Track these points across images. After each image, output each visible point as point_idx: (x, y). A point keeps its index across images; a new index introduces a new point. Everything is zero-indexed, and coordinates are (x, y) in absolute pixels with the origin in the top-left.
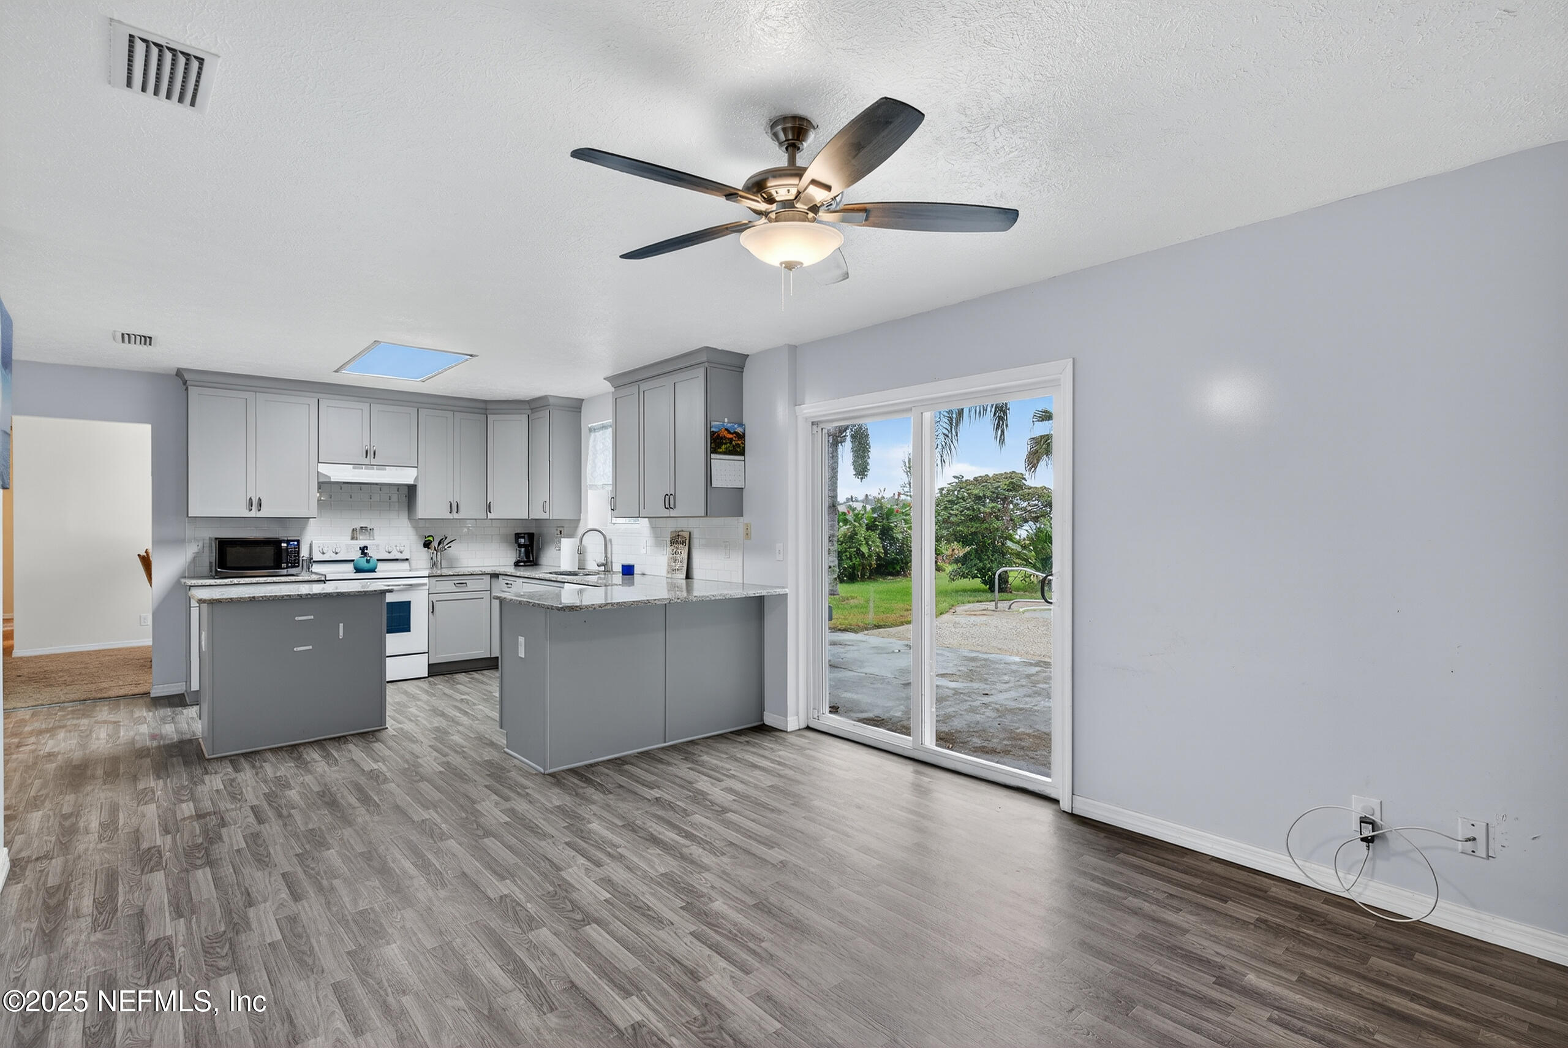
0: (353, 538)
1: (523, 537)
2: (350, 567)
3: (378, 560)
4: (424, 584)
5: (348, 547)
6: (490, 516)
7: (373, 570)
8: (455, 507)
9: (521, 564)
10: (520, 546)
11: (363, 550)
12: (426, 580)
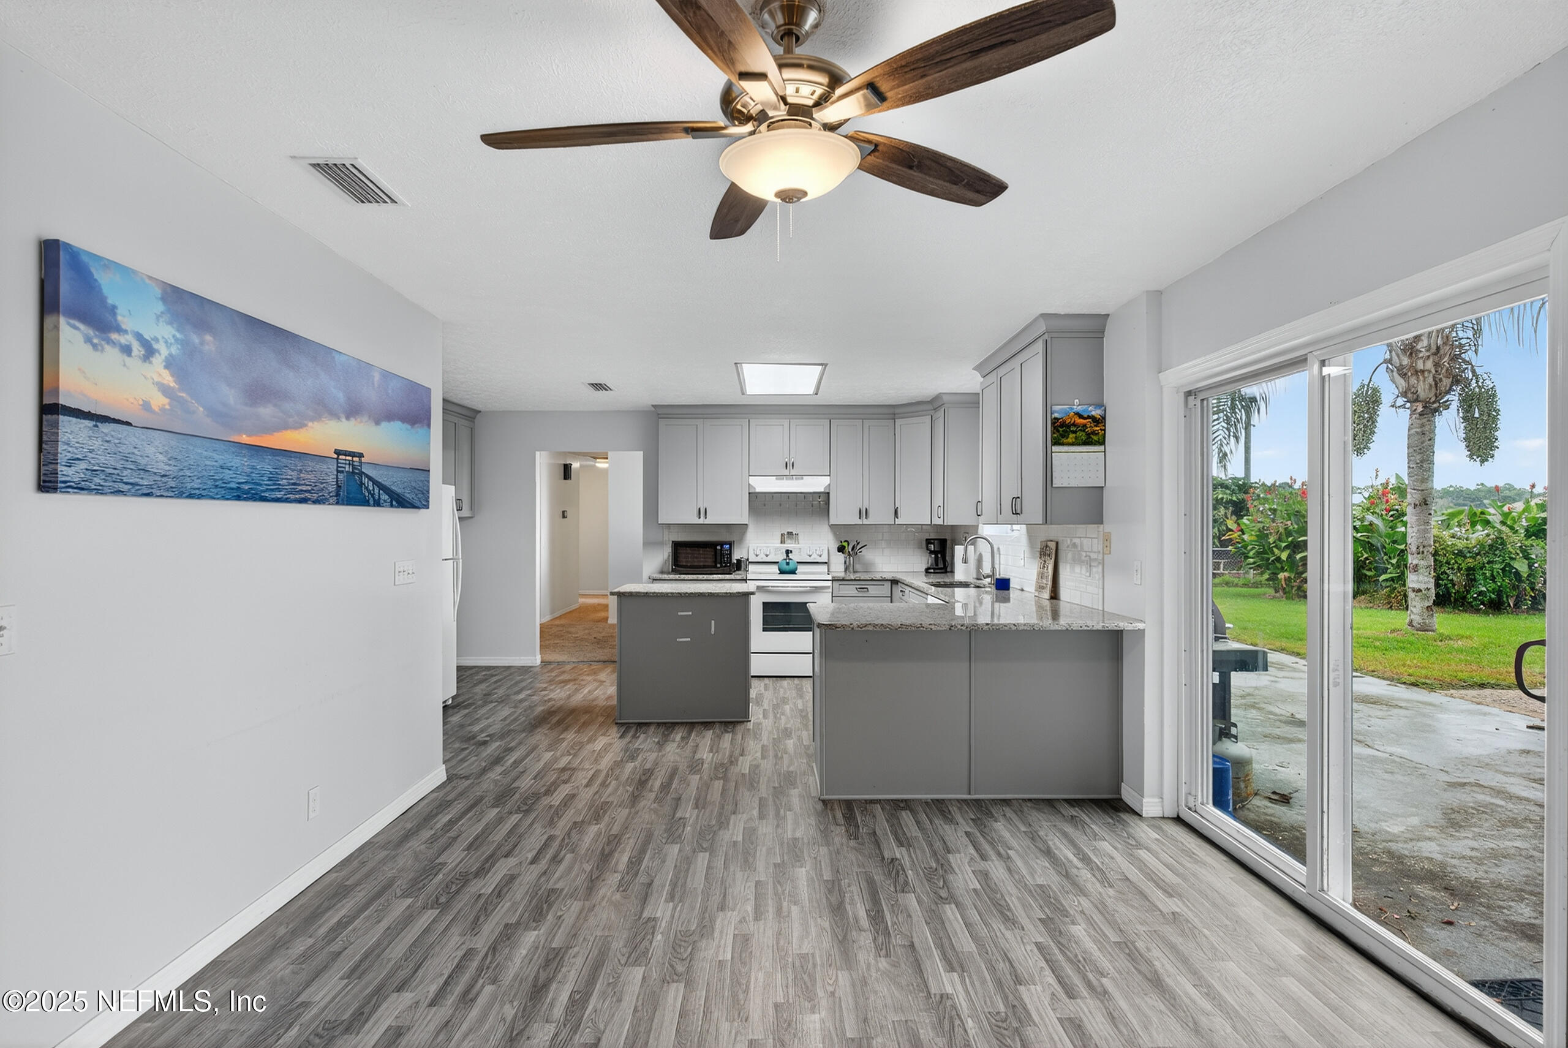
0: (781, 543)
1: (933, 544)
2: (775, 569)
3: (798, 562)
4: (829, 587)
5: (776, 549)
6: (898, 521)
7: (793, 572)
8: (864, 513)
9: (932, 571)
10: (931, 552)
11: (788, 552)
12: (829, 584)
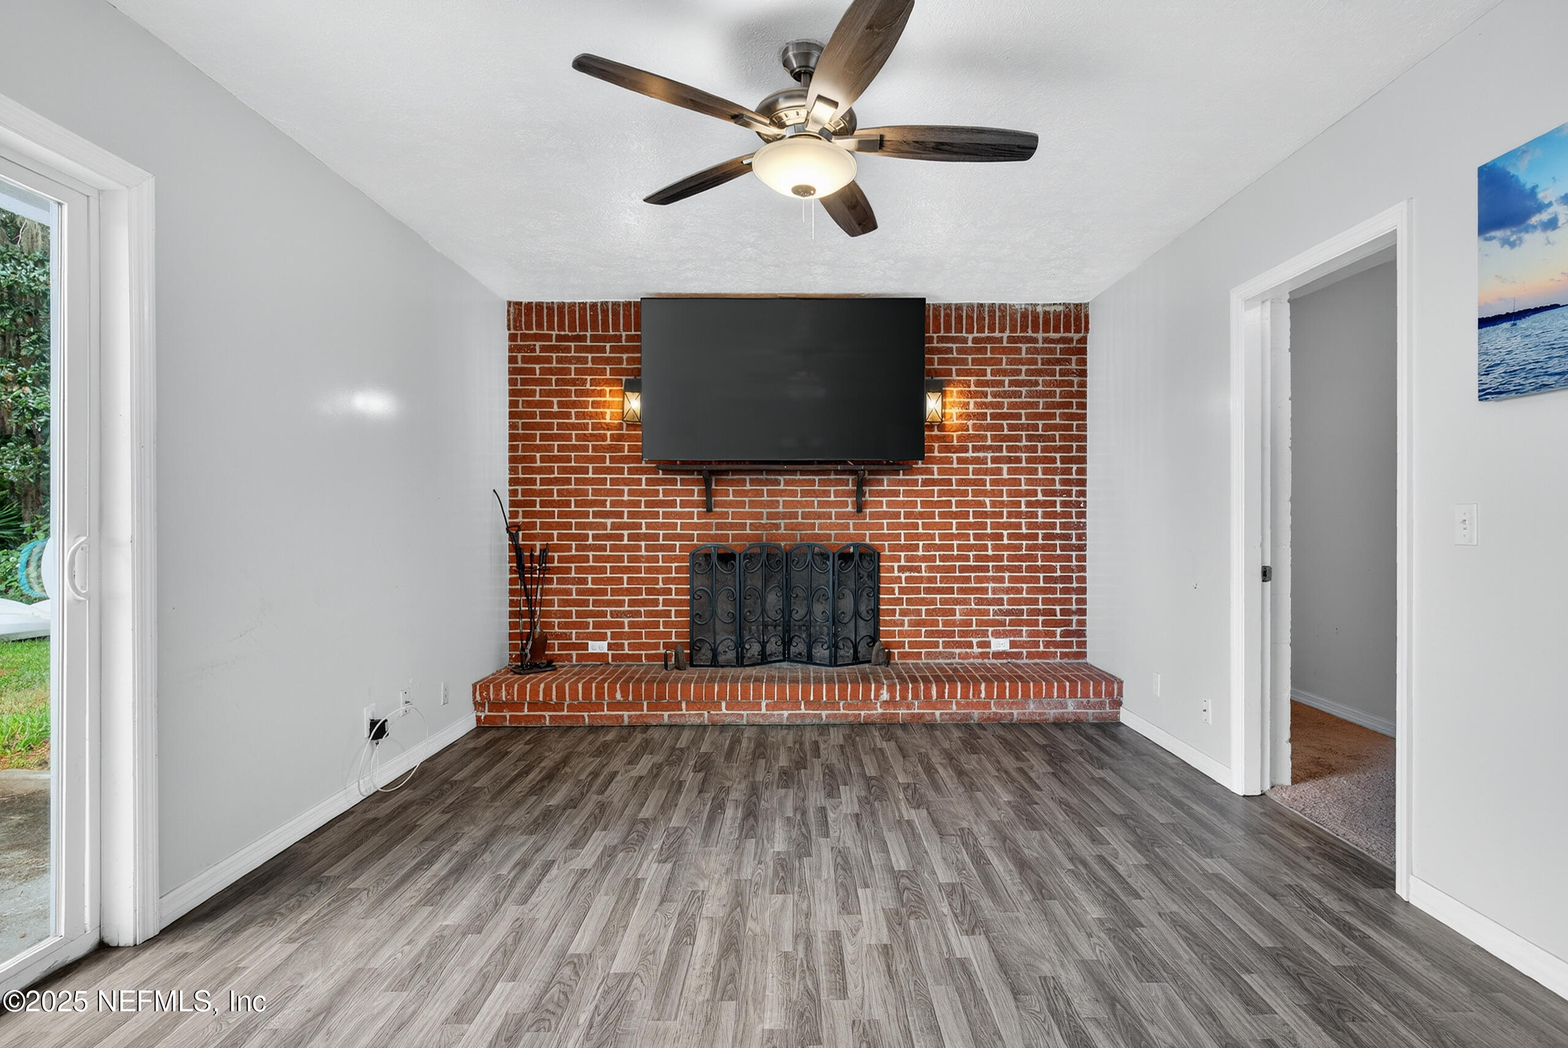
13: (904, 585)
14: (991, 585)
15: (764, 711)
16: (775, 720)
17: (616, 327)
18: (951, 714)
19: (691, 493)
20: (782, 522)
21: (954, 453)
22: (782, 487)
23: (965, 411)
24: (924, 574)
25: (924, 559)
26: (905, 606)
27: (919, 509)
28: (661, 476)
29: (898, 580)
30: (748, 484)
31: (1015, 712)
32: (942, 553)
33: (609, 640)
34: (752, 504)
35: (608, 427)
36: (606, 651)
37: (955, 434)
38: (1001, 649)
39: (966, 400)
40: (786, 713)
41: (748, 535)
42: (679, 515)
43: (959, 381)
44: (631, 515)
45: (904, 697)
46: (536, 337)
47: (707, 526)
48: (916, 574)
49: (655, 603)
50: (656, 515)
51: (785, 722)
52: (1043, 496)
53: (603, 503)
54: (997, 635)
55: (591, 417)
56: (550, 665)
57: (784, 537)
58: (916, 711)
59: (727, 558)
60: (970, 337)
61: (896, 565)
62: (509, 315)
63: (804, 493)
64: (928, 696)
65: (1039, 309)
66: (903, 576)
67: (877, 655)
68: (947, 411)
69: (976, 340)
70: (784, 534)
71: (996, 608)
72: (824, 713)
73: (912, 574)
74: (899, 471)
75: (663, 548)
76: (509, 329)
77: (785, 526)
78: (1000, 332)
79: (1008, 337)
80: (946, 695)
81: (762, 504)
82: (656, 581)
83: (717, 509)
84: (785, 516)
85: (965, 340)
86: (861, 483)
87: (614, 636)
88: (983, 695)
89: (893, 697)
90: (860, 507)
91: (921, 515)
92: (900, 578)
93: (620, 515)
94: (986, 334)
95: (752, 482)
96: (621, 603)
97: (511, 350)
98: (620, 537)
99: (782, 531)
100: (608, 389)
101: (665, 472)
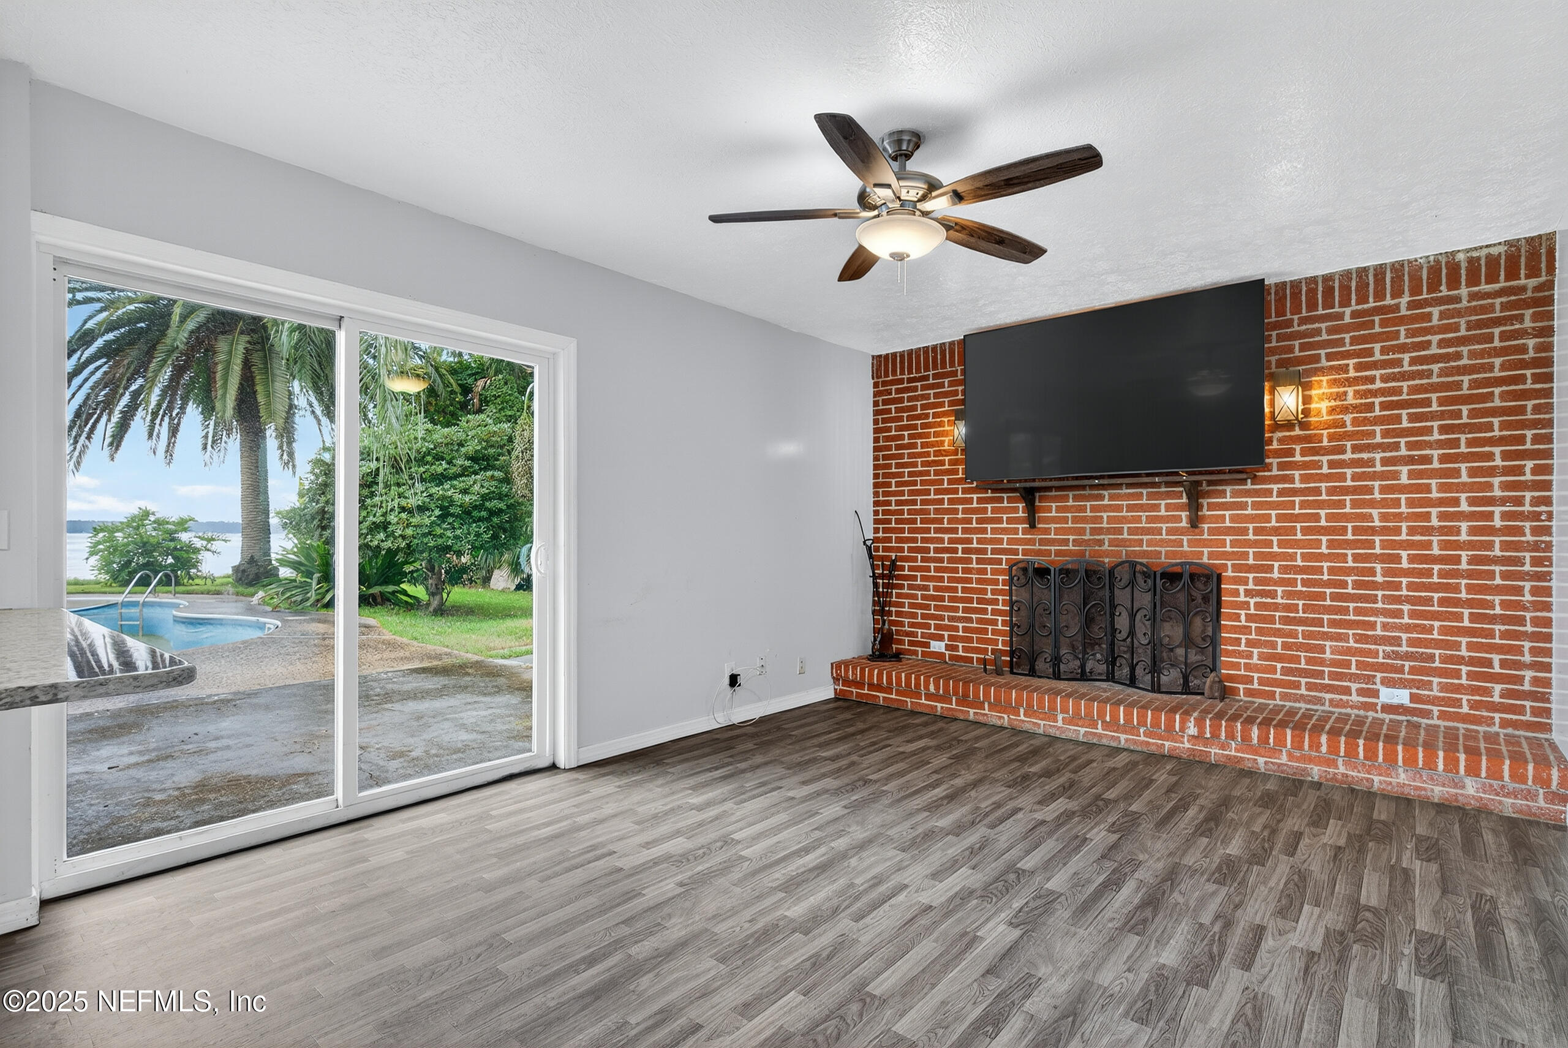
13: (1252, 611)
14: (1380, 620)
15: (1060, 724)
16: (1071, 735)
17: (952, 364)
18: (1280, 765)
19: (1016, 510)
20: (1106, 538)
21: (1323, 455)
22: (1106, 502)
23: (1338, 403)
24: (1279, 600)
25: (1281, 582)
26: (1253, 636)
27: (1274, 523)
28: (989, 495)
29: (1245, 605)
30: (1071, 500)
31: (1376, 779)
32: (1305, 577)
33: (946, 642)
34: (1075, 520)
35: (947, 453)
36: (944, 651)
37: (1325, 432)
38: (1395, 701)
39: (1342, 390)
40: (1083, 730)
41: (1070, 550)
42: (1004, 531)
43: (1332, 367)
44: (965, 530)
45: (1215, 735)
46: (892, 383)
47: (1031, 542)
48: (1269, 600)
49: (985, 611)
50: (985, 531)
51: (1081, 739)
52: (1469, 505)
53: (941, 521)
54: (1389, 683)
55: (933, 446)
56: (897, 657)
57: (1107, 554)
58: (1233, 753)
59: (1042, 572)
60: (1348, 311)
61: (1242, 589)
62: (873, 367)
63: (1130, 508)
64: (1246, 738)
65: (1461, 257)
66: (1252, 601)
67: (1211, 688)
68: (1313, 406)
69: (1354, 315)
70: (1108, 552)
71: (1388, 649)
72: (1123, 737)
73: (1264, 600)
74: (1246, 480)
75: (990, 561)
76: (873, 378)
77: (1109, 542)
78: (1393, 297)
79: (1409, 303)
80: (1271, 741)
81: (1084, 520)
82: (985, 591)
83: (1040, 526)
84: (1109, 531)
85: (1340, 316)
86: (1195, 496)
87: (951, 638)
88: (1324, 749)
89: (1201, 731)
90: (1195, 522)
91: (1276, 531)
92: (1248, 603)
93: (955, 530)
94: (1371, 304)
95: (1075, 499)
96: (956, 609)
97: (875, 396)
98: (955, 551)
99: (1106, 547)
100: (946, 420)
101: (994, 491)
